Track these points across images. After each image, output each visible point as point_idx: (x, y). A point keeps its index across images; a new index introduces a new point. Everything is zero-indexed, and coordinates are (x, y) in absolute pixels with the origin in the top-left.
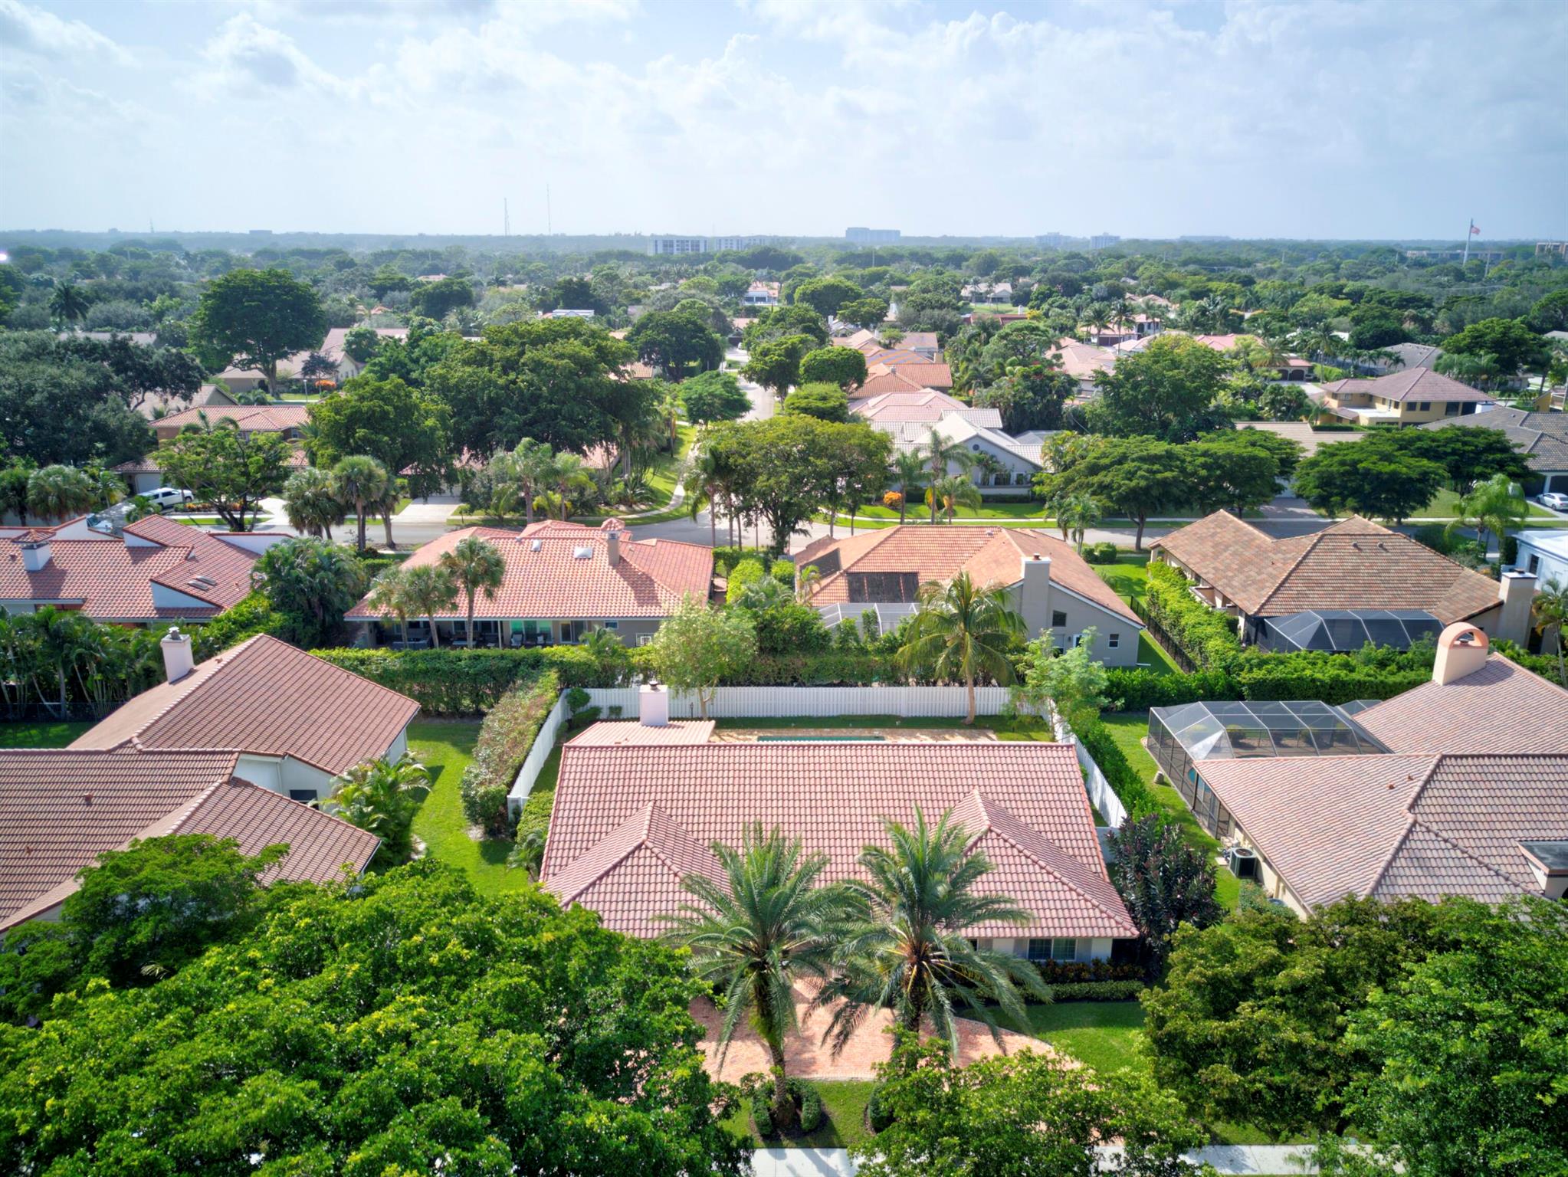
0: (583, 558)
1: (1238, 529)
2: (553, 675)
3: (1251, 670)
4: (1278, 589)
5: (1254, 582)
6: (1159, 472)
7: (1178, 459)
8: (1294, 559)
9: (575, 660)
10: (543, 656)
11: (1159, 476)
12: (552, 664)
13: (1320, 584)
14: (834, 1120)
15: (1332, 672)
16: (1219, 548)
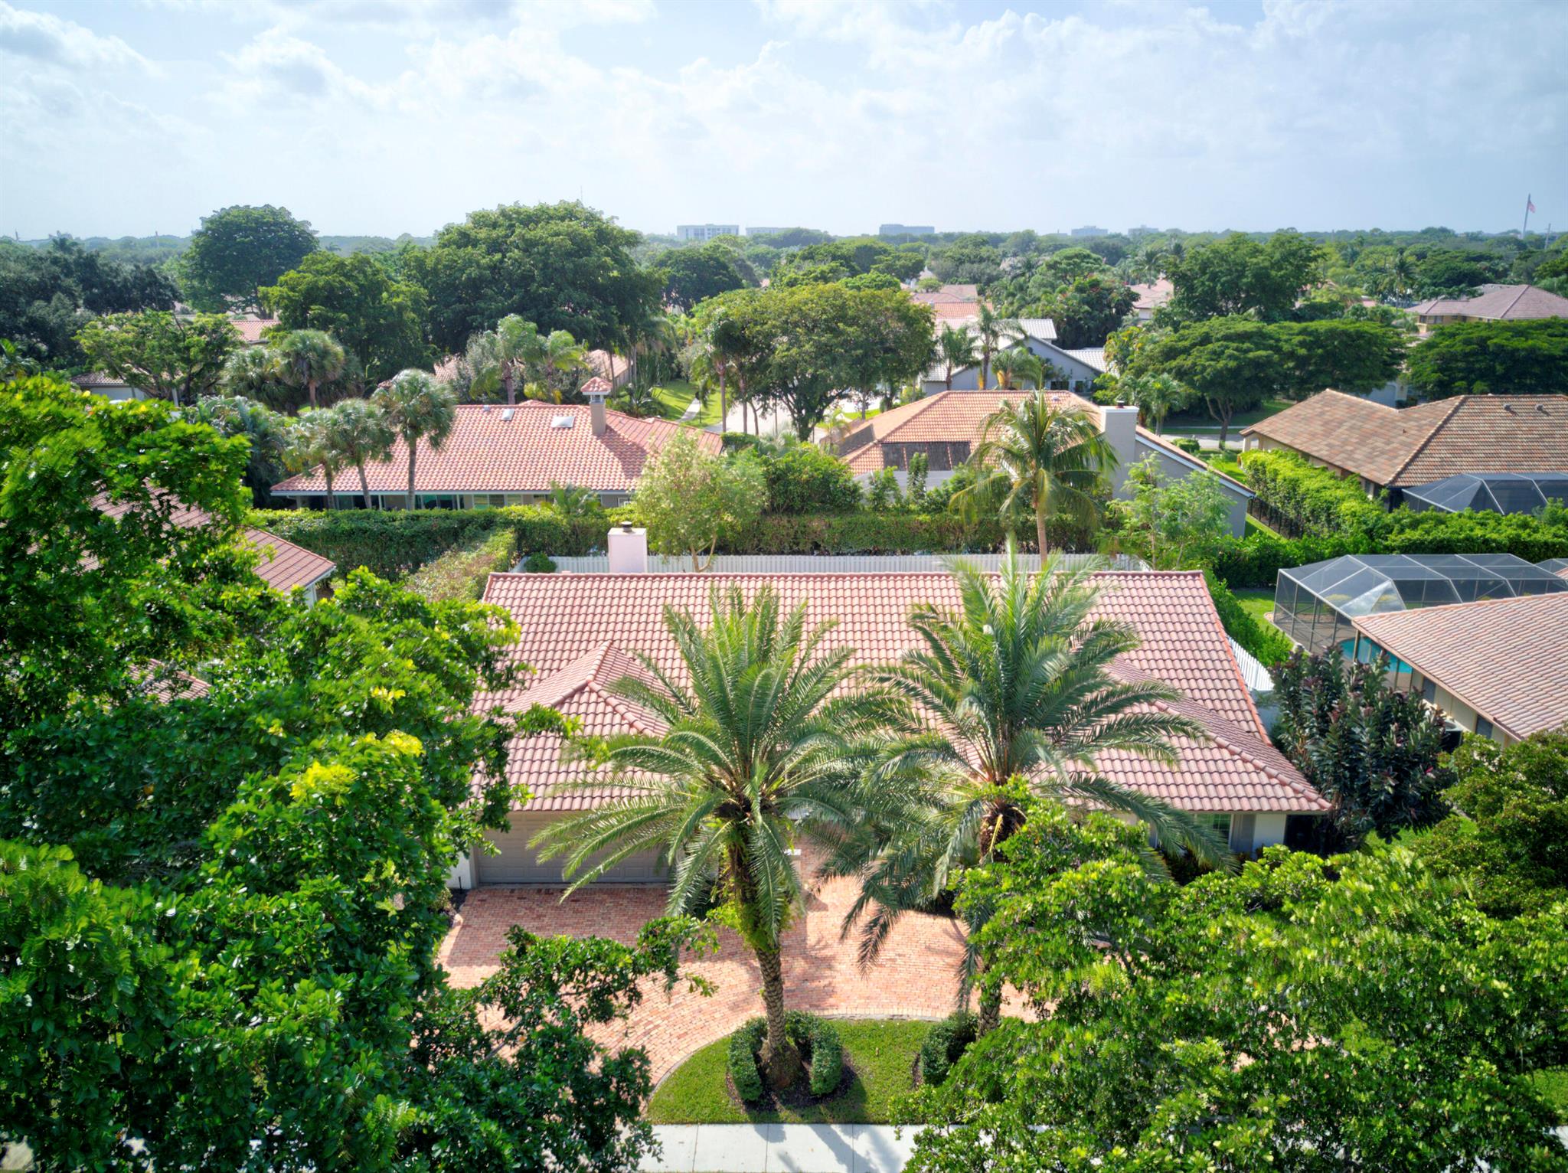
0: (563, 427)
1: (1351, 405)
2: (508, 536)
3: (1402, 531)
4: (1416, 456)
5: (1382, 453)
6: (1249, 350)
7: (1271, 338)
8: (1431, 425)
9: (536, 519)
10: (496, 515)
11: (1251, 355)
12: (507, 524)
13: (1468, 451)
14: (864, 1079)
15: (1511, 532)
16: (1329, 428)
